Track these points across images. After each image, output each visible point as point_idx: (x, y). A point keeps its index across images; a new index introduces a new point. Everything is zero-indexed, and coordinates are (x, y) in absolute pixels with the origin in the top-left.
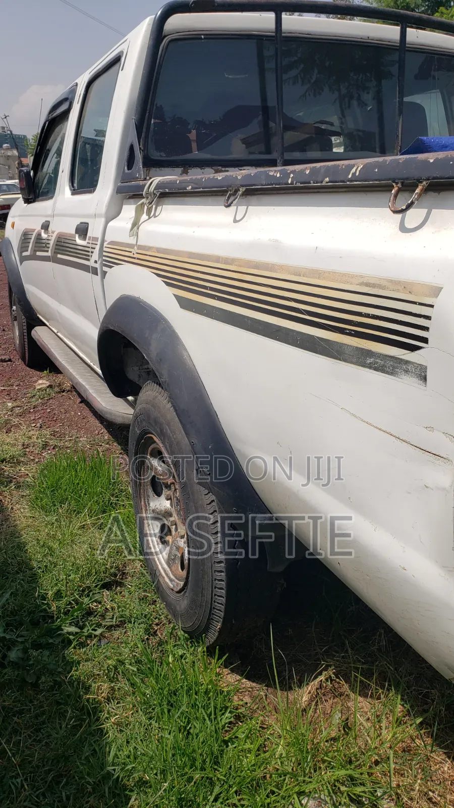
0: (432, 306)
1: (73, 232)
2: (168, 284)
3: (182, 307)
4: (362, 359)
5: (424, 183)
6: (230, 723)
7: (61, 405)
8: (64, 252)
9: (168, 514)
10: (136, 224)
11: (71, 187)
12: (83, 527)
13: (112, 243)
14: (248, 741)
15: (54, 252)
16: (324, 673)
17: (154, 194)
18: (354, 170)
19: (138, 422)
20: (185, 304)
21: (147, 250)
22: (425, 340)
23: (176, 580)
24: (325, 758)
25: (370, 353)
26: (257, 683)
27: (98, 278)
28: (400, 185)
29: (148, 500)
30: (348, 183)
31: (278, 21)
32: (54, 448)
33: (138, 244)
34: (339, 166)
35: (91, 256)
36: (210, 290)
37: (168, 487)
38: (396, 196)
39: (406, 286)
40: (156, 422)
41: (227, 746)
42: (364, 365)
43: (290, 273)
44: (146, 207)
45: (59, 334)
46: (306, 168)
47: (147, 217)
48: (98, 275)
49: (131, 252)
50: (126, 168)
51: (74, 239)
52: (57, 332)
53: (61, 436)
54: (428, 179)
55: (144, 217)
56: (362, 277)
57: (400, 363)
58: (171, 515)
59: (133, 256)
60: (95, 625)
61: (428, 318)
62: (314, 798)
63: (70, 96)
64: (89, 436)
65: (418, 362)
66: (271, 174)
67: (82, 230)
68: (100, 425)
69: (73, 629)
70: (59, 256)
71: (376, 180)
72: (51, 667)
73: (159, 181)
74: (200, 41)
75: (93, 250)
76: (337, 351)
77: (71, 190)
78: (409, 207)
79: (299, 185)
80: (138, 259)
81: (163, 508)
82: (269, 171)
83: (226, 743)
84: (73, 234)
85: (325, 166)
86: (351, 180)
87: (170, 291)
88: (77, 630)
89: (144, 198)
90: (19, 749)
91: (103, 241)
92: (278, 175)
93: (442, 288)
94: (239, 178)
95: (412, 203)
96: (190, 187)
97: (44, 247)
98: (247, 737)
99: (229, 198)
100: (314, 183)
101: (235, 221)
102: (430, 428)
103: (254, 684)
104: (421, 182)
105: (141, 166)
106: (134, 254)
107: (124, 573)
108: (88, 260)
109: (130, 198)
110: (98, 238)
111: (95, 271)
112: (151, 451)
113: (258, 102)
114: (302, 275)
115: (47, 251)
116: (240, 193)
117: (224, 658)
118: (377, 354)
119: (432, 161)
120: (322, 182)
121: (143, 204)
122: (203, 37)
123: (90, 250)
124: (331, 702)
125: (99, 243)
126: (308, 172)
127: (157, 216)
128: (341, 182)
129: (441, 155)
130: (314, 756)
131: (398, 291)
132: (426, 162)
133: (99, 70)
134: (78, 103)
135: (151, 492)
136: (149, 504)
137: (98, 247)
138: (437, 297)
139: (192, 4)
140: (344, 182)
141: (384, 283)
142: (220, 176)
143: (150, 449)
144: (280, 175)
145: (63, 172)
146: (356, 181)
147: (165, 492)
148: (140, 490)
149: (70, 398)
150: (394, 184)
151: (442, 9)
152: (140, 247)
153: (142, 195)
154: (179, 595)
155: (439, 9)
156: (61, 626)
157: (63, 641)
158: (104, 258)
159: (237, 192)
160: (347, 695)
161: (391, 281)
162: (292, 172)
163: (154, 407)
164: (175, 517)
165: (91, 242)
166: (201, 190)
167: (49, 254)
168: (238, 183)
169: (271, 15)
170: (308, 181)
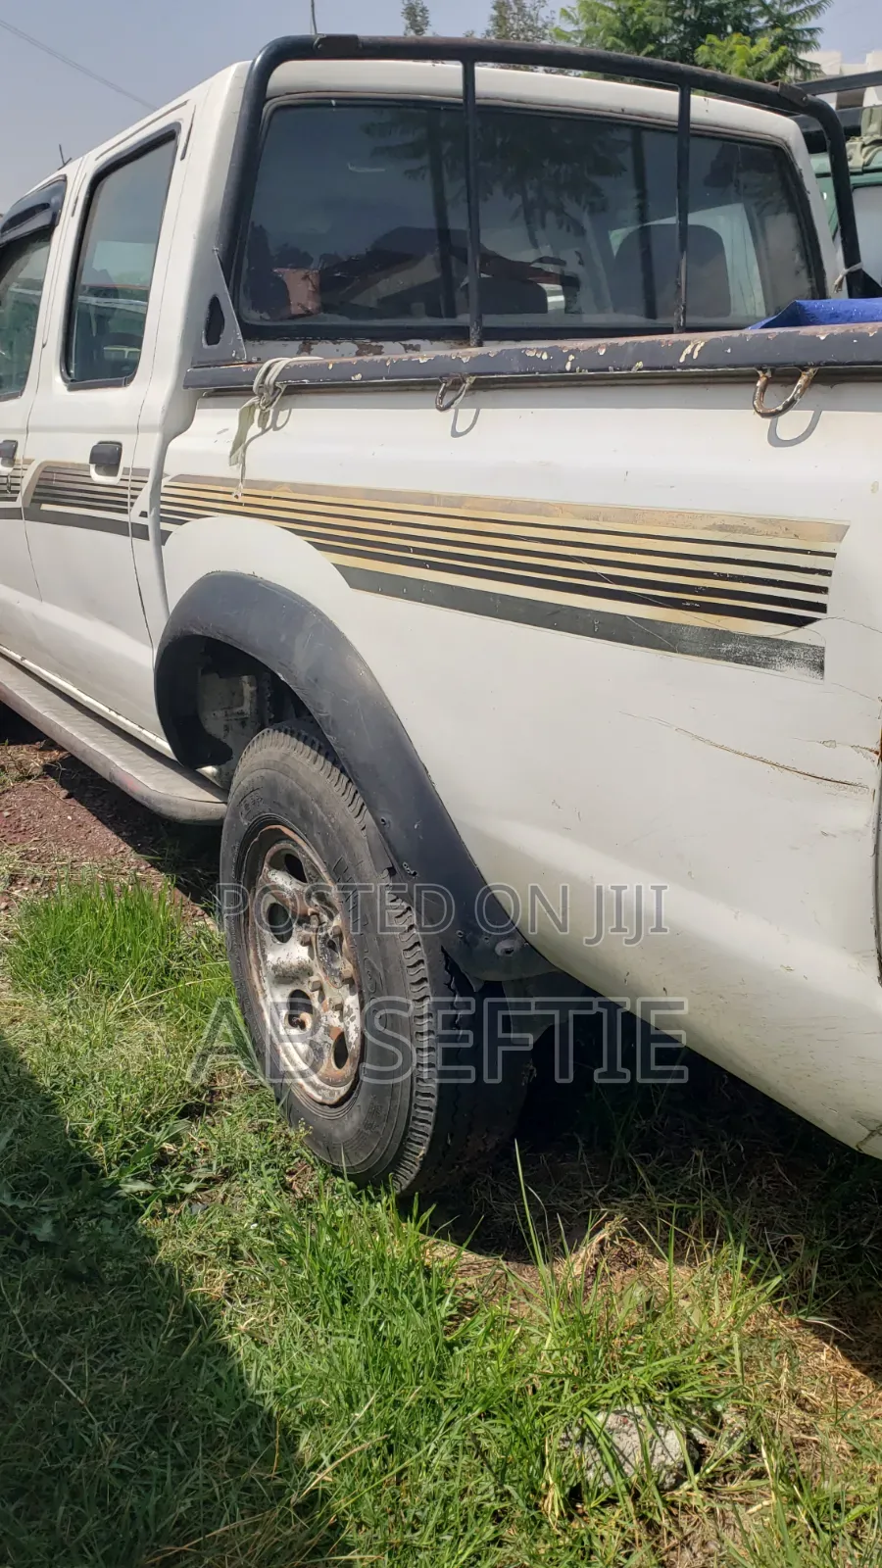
0: (833, 555)
1: (85, 459)
2: (319, 547)
3: (352, 586)
4: (714, 646)
5: (811, 370)
6: (451, 1318)
7: (27, 803)
8: (56, 499)
9: (305, 971)
10: (240, 443)
11: (66, 376)
12: (124, 1015)
13: (179, 478)
14: (489, 1338)
15: (33, 501)
16: (607, 1225)
17: (276, 388)
18: (688, 350)
19: (247, 806)
20: (357, 580)
21: (270, 490)
22: (822, 608)
23: (327, 1087)
24: (627, 1352)
25: (727, 636)
26: (487, 1255)
27: (146, 547)
28: (768, 374)
29: (263, 951)
30: (679, 370)
31: (469, 78)
32: (33, 882)
33: (247, 477)
34: (660, 343)
35: (132, 504)
36: (414, 553)
37: (304, 920)
38: (763, 391)
39: (787, 526)
40: (291, 798)
41: (452, 1352)
42: (716, 656)
43: (578, 516)
44: (258, 411)
45: (28, 663)
46: (599, 346)
47: (260, 430)
48: (147, 538)
49: (230, 493)
50: (204, 341)
51: (86, 474)
52: (23, 659)
53: (43, 859)
54: (818, 365)
55: (254, 429)
56: (711, 516)
57: (778, 647)
58: (310, 973)
59: (236, 500)
60: (178, 1180)
61: (827, 573)
62: (617, 1413)
63: (53, 201)
64: (97, 857)
65: (809, 643)
66: (531, 354)
67: (107, 457)
68: (115, 836)
69: (141, 1186)
70: (45, 507)
71: (730, 366)
72: (118, 1246)
73: (287, 365)
74: (329, 110)
75: (135, 493)
76: (667, 638)
77: (65, 380)
78: (788, 407)
79: (587, 373)
80: (246, 505)
81: (294, 962)
82: (526, 349)
83: (450, 1346)
84: (85, 465)
85: (635, 343)
86: (683, 366)
87: (327, 560)
88: (148, 1187)
89: (254, 395)
90: (84, 1381)
91: (160, 474)
92: (545, 357)
93: (848, 527)
94: (464, 360)
95: (793, 401)
96: (359, 376)
97: (5, 492)
98: (488, 1333)
99: (443, 394)
100: (615, 370)
101: (455, 434)
102: (831, 743)
103: (481, 1258)
104: (805, 370)
105: (240, 338)
106: (237, 497)
107: (213, 1093)
108: (125, 512)
109: (209, 396)
110: (148, 470)
111: (141, 532)
112: (272, 858)
113: (429, 222)
114: (601, 518)
115: (14, 499)
116: (467, 386)
117: (430, 1211)
118: (738, 636)
119: (822, 338)
120: (630, 369)
121: (252, 406)
122: (333, 102)
123: (128, 492)
124: (620, 1275)
125: (150, 479)
126: (602, 352)
127: (279, 429)
128: (666, 368)
129: (837, 329)
130: (608, 1348)
131: (776, 535)
132: (814, 338)
133: (120, 153)
134: (73, 215)
135: (268, 935)
136: (265, 957)
137: (147, 488)
138: (841, 541)
139: (319, 43)
140: (671, 368)
141: (751, 524)
142: (423, 357)
143: (269, 854)
144: (549, 356)
145: (44, 346)
146: (694, 367)
147: (298, 931)
148: (246, 933)
149: (45, 790)
150: (760, 372)
151: (712, 38)
152: (251, 484)
153: (251, 389)
154: (334, 1110)
155: (704, 37)
156: (118, 1182)
157: (125, 1209)
158: (163, 507)
159: (460, 384)
160: (647, 1263)
161: (763, 521)
162: (571, 352)
163: (286, 774)
164: (319, 975)
165: (129, 477)
166: (384, 380)
167: (18, 504)
168: (464, 370)
169: (455, 68)
170: (604, 366)
